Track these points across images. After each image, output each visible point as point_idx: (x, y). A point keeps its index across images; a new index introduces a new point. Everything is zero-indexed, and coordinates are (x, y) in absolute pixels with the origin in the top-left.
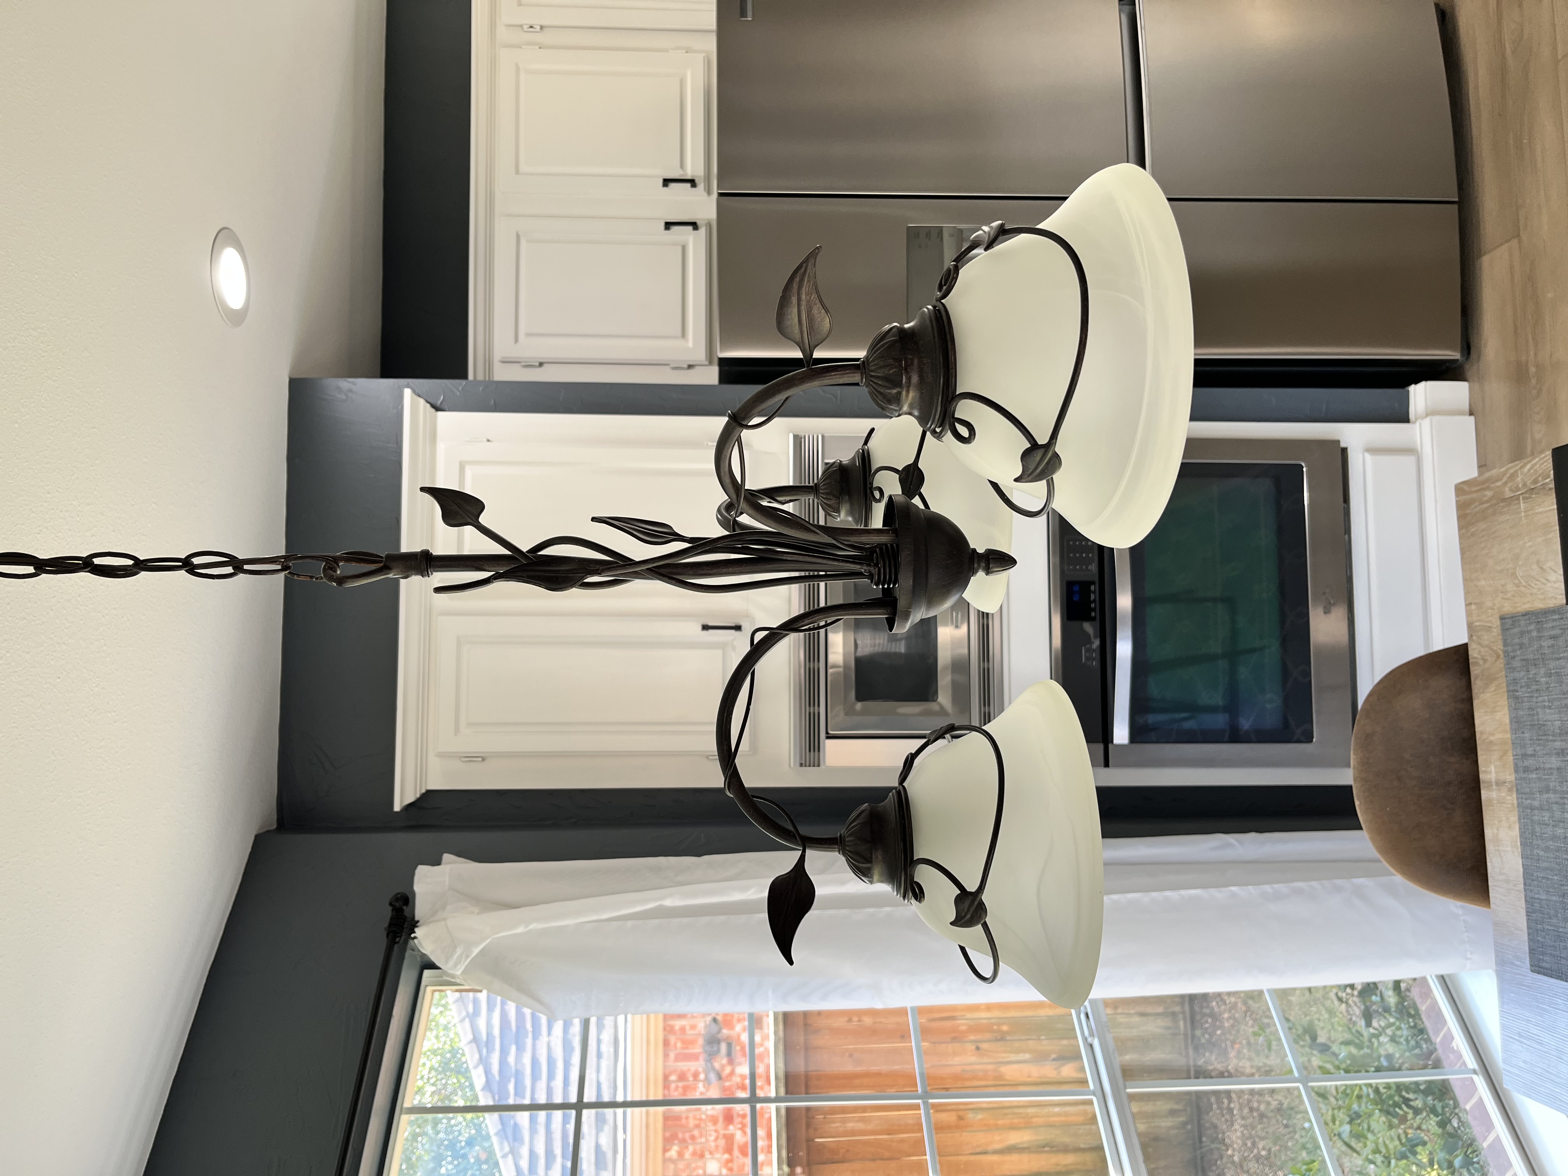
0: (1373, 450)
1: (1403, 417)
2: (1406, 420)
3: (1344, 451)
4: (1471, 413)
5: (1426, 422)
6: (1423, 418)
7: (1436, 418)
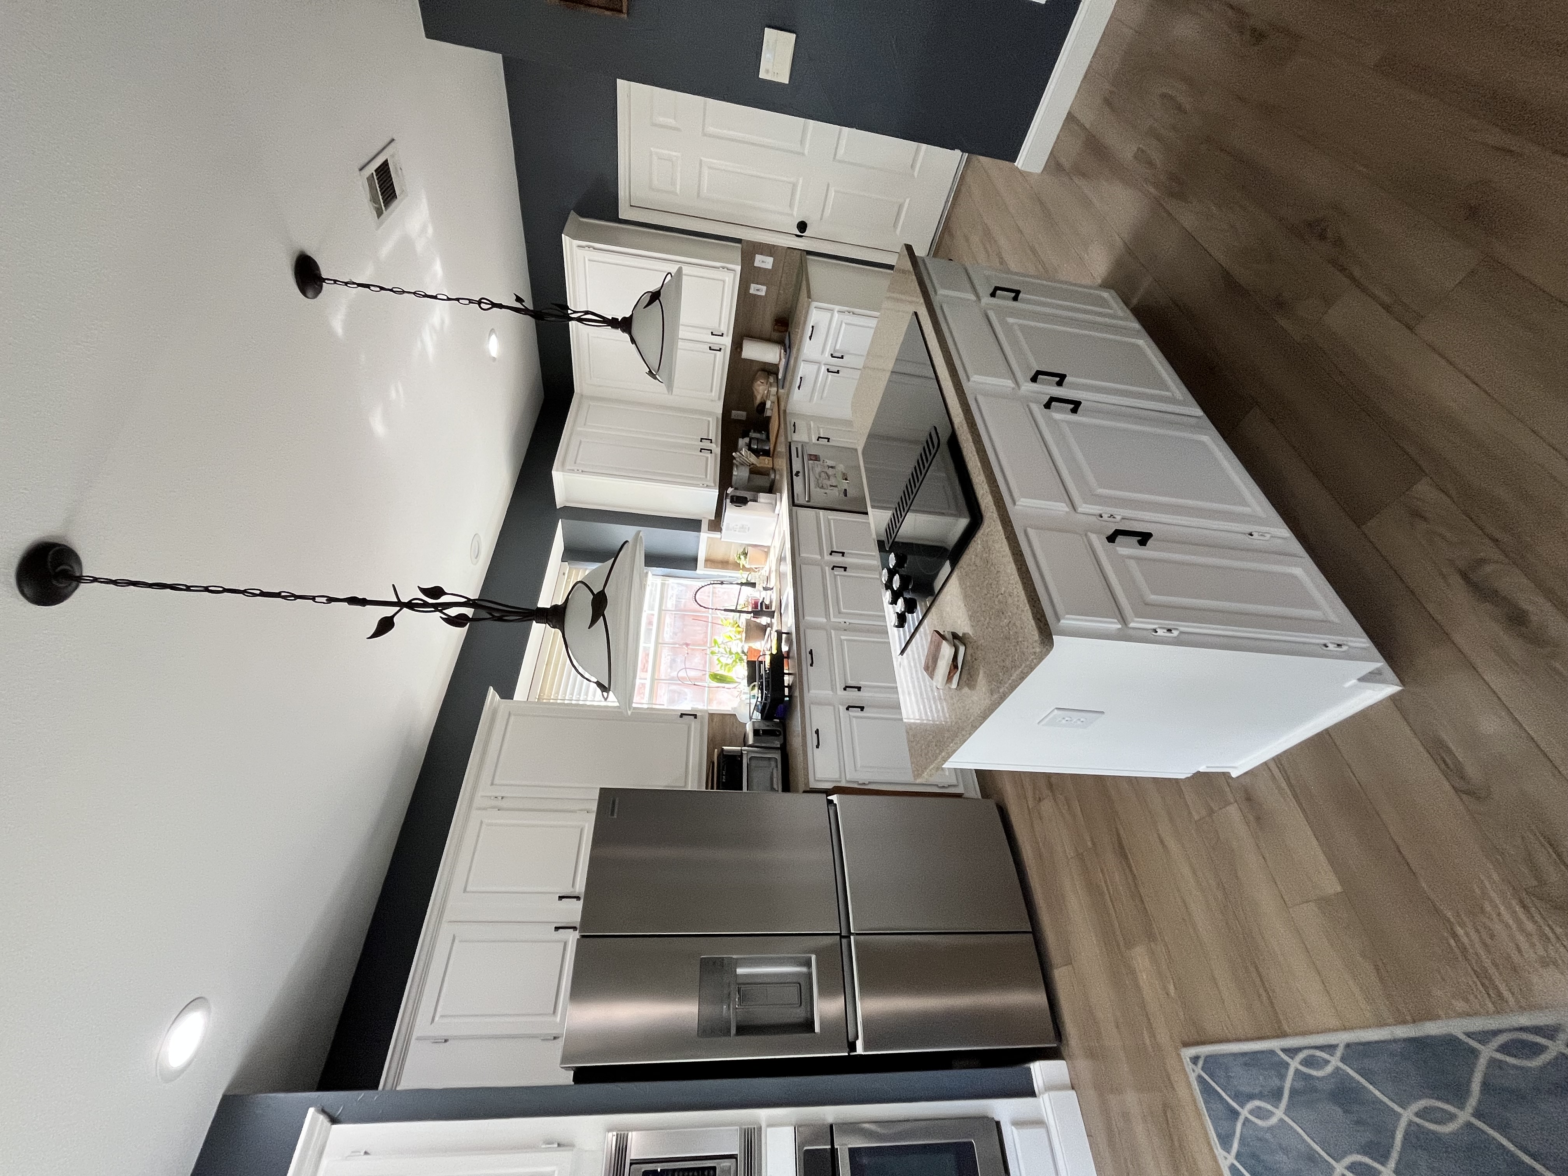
0: (1018, 1124)
1: (1029, 1092)
2: (1032, 1093)
3: (998, 1124)
4: (1073, 1088)
5: (1046, 1096)
6: (1043, 1093)
7: (1053, 1094)
